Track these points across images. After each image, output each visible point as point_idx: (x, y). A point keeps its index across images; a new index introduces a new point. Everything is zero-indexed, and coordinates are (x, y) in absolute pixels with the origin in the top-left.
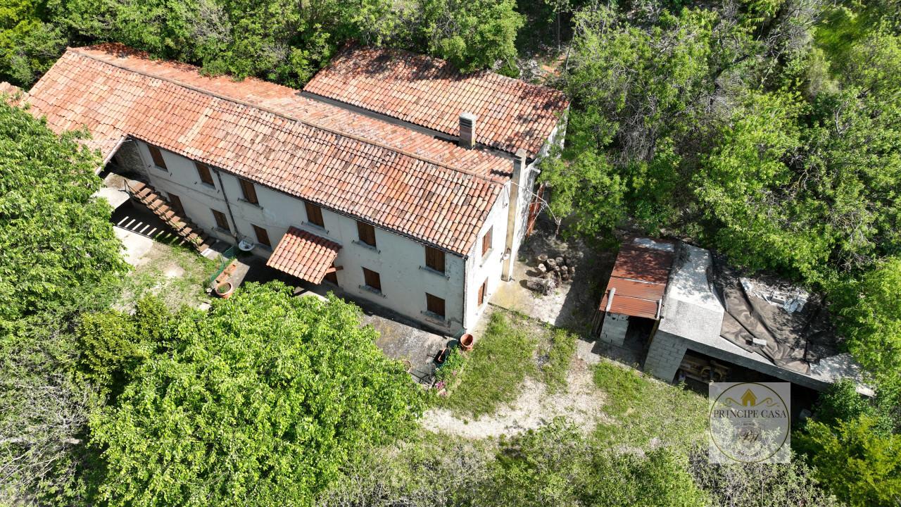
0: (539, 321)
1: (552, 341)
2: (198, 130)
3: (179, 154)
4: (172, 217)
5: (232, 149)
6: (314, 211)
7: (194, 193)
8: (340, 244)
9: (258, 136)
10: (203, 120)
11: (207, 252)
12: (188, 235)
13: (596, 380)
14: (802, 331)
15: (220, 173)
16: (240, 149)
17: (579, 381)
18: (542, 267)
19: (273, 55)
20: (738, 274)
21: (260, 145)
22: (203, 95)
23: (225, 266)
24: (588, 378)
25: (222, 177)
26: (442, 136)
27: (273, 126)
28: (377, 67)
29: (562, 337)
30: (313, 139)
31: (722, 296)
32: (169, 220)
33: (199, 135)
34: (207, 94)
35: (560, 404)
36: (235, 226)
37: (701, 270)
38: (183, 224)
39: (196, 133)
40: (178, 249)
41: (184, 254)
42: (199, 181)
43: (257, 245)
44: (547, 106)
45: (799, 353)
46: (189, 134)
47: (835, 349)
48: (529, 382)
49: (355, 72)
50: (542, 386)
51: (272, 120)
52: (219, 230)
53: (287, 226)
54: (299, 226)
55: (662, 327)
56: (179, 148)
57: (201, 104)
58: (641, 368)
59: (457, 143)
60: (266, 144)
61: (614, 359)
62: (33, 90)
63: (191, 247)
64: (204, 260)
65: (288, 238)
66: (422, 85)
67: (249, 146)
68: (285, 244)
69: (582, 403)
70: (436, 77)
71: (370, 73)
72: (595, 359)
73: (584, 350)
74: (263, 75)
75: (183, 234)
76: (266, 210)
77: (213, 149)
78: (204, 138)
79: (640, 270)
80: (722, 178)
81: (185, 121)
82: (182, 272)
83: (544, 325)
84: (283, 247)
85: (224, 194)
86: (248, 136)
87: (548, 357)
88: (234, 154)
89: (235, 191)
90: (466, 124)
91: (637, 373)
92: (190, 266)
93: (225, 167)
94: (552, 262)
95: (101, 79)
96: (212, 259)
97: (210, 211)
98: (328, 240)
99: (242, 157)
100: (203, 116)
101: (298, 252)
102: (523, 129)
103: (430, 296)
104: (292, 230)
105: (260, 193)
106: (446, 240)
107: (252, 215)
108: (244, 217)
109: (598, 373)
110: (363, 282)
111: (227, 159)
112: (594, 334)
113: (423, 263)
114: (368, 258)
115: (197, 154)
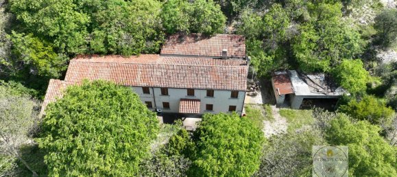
0: (258, 104)
1: (264, 108)
2: (140, 76)
5: (156, 80)
6: (191, 92)
8: (200, 99)
9: (163, 73)
13: (281, 115)
14: (327, 84)
15: (154, 88)
16: (159, 79)
17: (277, 116)
18: (252, 89)
19: (145, 45)
20: (306, 74)
21: (165, 76)
24: (279, 115)
25: (154, 90)
26: (215, 58)
27: (166, 69)
28: (180, 40)
29: (266, 106)
30: (182, 69)
31: (305, 82)
35: (276, 124)
36: (155, 105)
37: (296, 76)
42: (142, 93)
43: (163, 109)
44: (239, 41)
45: (329, 90)
46: (138, 79)
47: (337, 87)
48: (264, 121)
49: (174, 43)
50: (268, 121)
53: (180, 99)
54: (184, 97)
55: (296, 94)
56: (137, 84)
57: (136, 68)
58: (291, 108)
59: (221, 58)
60: (167, 75)
61: (283, 108)
62: (66, 79)
65: (182, 103)
66: (199, 43)
67: (161, 77)
69: (281, 122)
70: (201, 39)
71: (180, 43)
72: (278, 109)
73: (274, 108)
74: (144, 53)
76: (171, 96)
77: (149, 81)
78: (143, 78)
79: (282, 81)
80: (302, 51)
83: (260, 105)
84: (182, 106)
85: (154, 95)
87: (266, 113)
88: (158, 81)
89: (158, 92)
90: (224, 53)
91: (290, 110)
93: (157, 86)
94: (254, 86)
95: (91, 69)
97: (145, 102)
98: (195, 100)
99: (161, 81)
100: (139, 72)
101: (187, 105)
102: (237, 49)
103: (230, 106)
104: (182, 100)
105: (170, 91)
106: (239, 88)
107: (165, 99)
108: (160, 100)
109: (281, 113)
110: (205, 109)
111: (156, 83)
112: (274, 103)
113: (230, 97)
114: (210, 101)
115: (145, 84)
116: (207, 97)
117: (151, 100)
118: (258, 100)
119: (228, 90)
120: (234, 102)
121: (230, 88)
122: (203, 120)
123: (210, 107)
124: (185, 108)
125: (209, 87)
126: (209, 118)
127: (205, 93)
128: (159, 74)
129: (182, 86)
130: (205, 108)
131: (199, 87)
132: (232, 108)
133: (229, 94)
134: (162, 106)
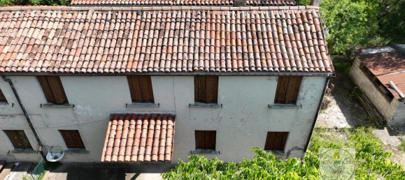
0: (336, 128)
5: (22, 50)
6: (140, 86)
8: (173, 113)
9: (49, 33)
11: (11, 177)
15: (13, 79)
16: (33, 48)
21: (56, 39)
25: (16, 86)
27: (63, 20)
29: (361, 132)
30: (113, 21)
36: (38, 140)
51: (60, 16)
52: (17, 152)
53: (108, 116)
54: (123, 111)
60: (62, 37)
65: (114, 128)
67: (43, 43)
68: (114, 133)
72: (395, 141)
73: (383, 136)
76: (78, 107)
83: (342, 131)
84: (113, 136)
85: (21, 105)
86: (38, 35)
88: (26, 55)
89: (33, 95)
93: (19, 69)
97: (3, 133)
98: (159, 115)
99: (38, 55)
101: (131, 135)
103: (270, 135)
104: (114, 117)
105: (69, 87)
106: (303, 64)
107: (60, 118)
110: (193, 146)
111: (19, 60)
112: (380, 123)
113: (271, 100)
114: (205, 118)
116: (196, 105)
117: (18, 124)
118: (334, 117)
119: (269, 74)
120: (282, 119)
121: (274, 64)
123: (206, 141)
124: (120, 144)
125: (201, 64)
127: (187, 90)
129: (107, 66)
130: (191, 143)
131: (167, 66)
132: (276, 142)
133: (271, 87)
134: (60, 142)
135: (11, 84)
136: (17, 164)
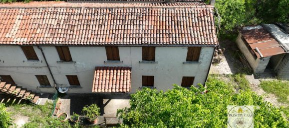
0: (224, 75)
1: (236, 81)
2: (17, 28)
3: (10, 44)
4: (10, 87)
5: (47, 32)
6: (112, 52)
7: (22, 69)
8: (130, 66)
9: (60, 21)
10: (18, 22)
11: (40, 101)
12: (24, 95)
13: (265, 90)
15: (43, 48)
16: (52, 31)
21: (64, 25)
22: (12, 9)
23: (54, 105)
24: (261, 90)
25: (44, 51)
27: (67, 14)
29: (238, 77)
30: (96, 14)
32: (8, 90)
33: (19, 31)
34: (14, 8)
36: (54, 80)
38: (18, 90)
39: (17, 29)
40: (18, 106)
41: (24, 108)
42: (26, 59)
43: (70, 87)
46: (12, 32)
51: (65, 11)
52: (42, 87)
53: (94, 68)
54: (102, 64)
56: (9, 40)
57: (13, 14)
59: (163, 3)
60: (68, 24)
61: (266, 78)
63: (28, 102)
64: (39, 107)
65: (98, 74)
67: (58, 27)
68: (98, 77)
72: (257, 82)
73: (250, 79)
75: (20, 96)
76: (78, 63)
77: (33, 35)
78: (24, 31)
81: (5, 26)
82: (27, 118)
83: (227, 76)
84: (97, 79)
85: (46, 62)
87: (240, 89)
88: (49, 34)
89: (53, 56)
91: (276, 80)
92: (31, 113)
93: (47, 43)
96: (44, 104)
97: (35, 77)
98: (122, 67)
99: (56, 34)
100: (17, 20)
101: (108, 78)
103: (184, 78)
104: (98, 68)
105: (73, 52)
106: (202, 41)
107: (67, 69)
108: (61, 72)
109: (264, 86)
111: (46, 38)
112: (250, 71)
113: (184, 60)
114: (148, 69)
115: (24, 40)
116: (143, 62)
117: (44, 72)
118: (224, 68)
119: (183, 46)
120: (191, 70)
121: (186, 40)
122: (134, 106)
123: (148, 81)
124: (102, 83)
125: (146, 40)
126: (149, 100)
127: (138, 54)
128: (54, 22)
129: (95, 41)
130: (140, 83)
131: (127, 41)
132: (187, 82)
133: (184, 52)
134: (66, 82)
135: (42, 50)
136: (42, 94)
